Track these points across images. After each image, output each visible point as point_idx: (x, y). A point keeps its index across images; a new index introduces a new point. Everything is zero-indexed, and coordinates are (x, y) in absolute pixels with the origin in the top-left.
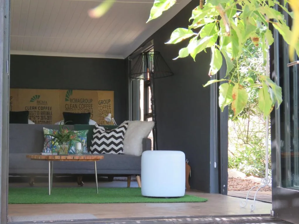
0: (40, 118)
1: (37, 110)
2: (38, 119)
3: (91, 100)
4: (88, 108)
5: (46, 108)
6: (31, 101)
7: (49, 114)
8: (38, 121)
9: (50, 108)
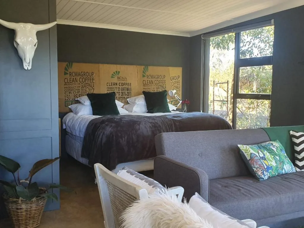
0: (121, 94)
1: (118, 86)
2: (119, 95)
3: (164, 76)
4: (162, 84)
5: (126, 84)
6: (112, 77)
7: (129, 90)
8: (119, 97)
9: (129, 84)
